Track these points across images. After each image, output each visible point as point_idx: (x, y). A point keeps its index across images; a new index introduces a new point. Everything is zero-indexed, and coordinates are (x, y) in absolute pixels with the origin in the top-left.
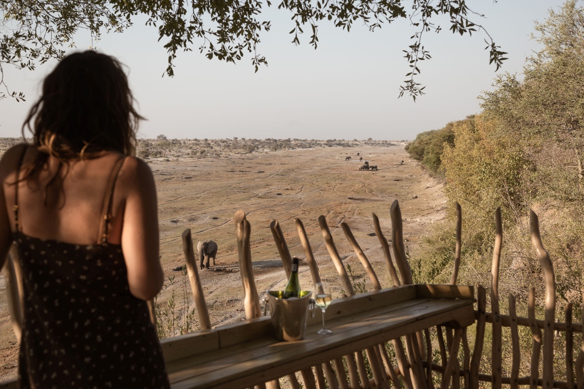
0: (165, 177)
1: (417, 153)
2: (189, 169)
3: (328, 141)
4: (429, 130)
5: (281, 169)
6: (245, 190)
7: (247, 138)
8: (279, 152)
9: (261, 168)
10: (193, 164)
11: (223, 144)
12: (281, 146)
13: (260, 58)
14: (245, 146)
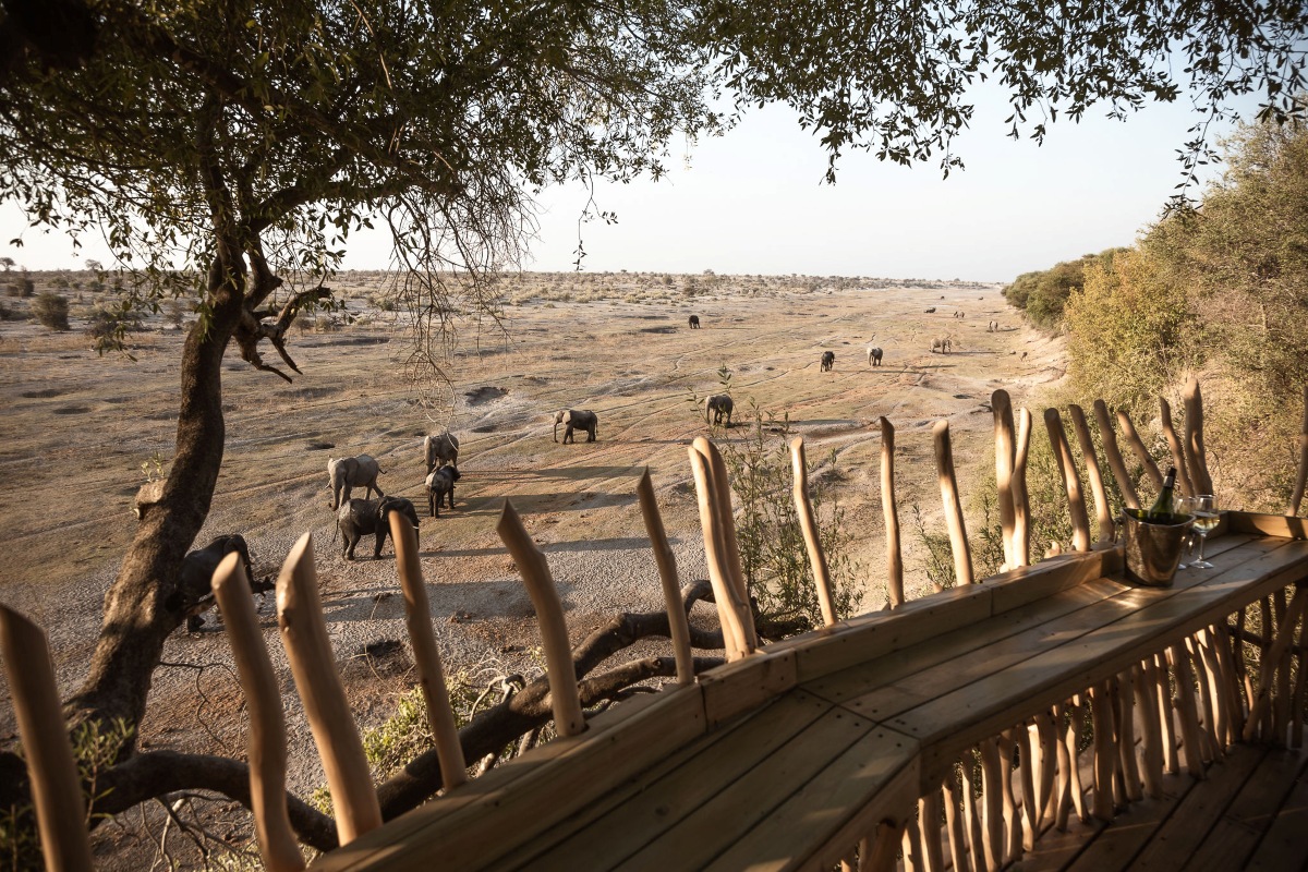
0: (712, 318)
1: (1017, 298)
2: (740, 309)
3: (905, 281)
4: (1032, 270)
5: (848, 312)
6: (805, 336)
7: (807, 275)
8: (848, 292)
9: (825, 311)
10: (744, 304)
11: (779, 282)
12: (848, 285)
13: (953, 158)
14: (805, 284)
